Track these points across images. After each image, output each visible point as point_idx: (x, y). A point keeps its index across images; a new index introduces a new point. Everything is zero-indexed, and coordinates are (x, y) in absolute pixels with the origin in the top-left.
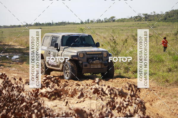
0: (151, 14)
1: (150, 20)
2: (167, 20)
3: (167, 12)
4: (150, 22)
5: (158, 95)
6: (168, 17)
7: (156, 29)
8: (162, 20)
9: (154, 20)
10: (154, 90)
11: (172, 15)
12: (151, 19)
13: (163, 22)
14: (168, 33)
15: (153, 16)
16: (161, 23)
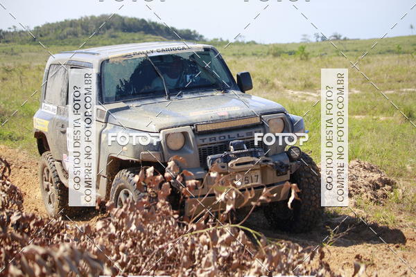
0: (9, 30)
1: (7, 42)
2: (36, 42)
3: (38, 27)
4: (6, 44)
5: (34, 176)
6: (39, 36)
7: (19, 57)
8: (28, 42)
9: (14, 41)
10: (25, 168)
11: (46, 32)
12: (9, 39)
13: (30, 44)
14: (40, 64)
15: (12, 33)
16: (27, 46)
